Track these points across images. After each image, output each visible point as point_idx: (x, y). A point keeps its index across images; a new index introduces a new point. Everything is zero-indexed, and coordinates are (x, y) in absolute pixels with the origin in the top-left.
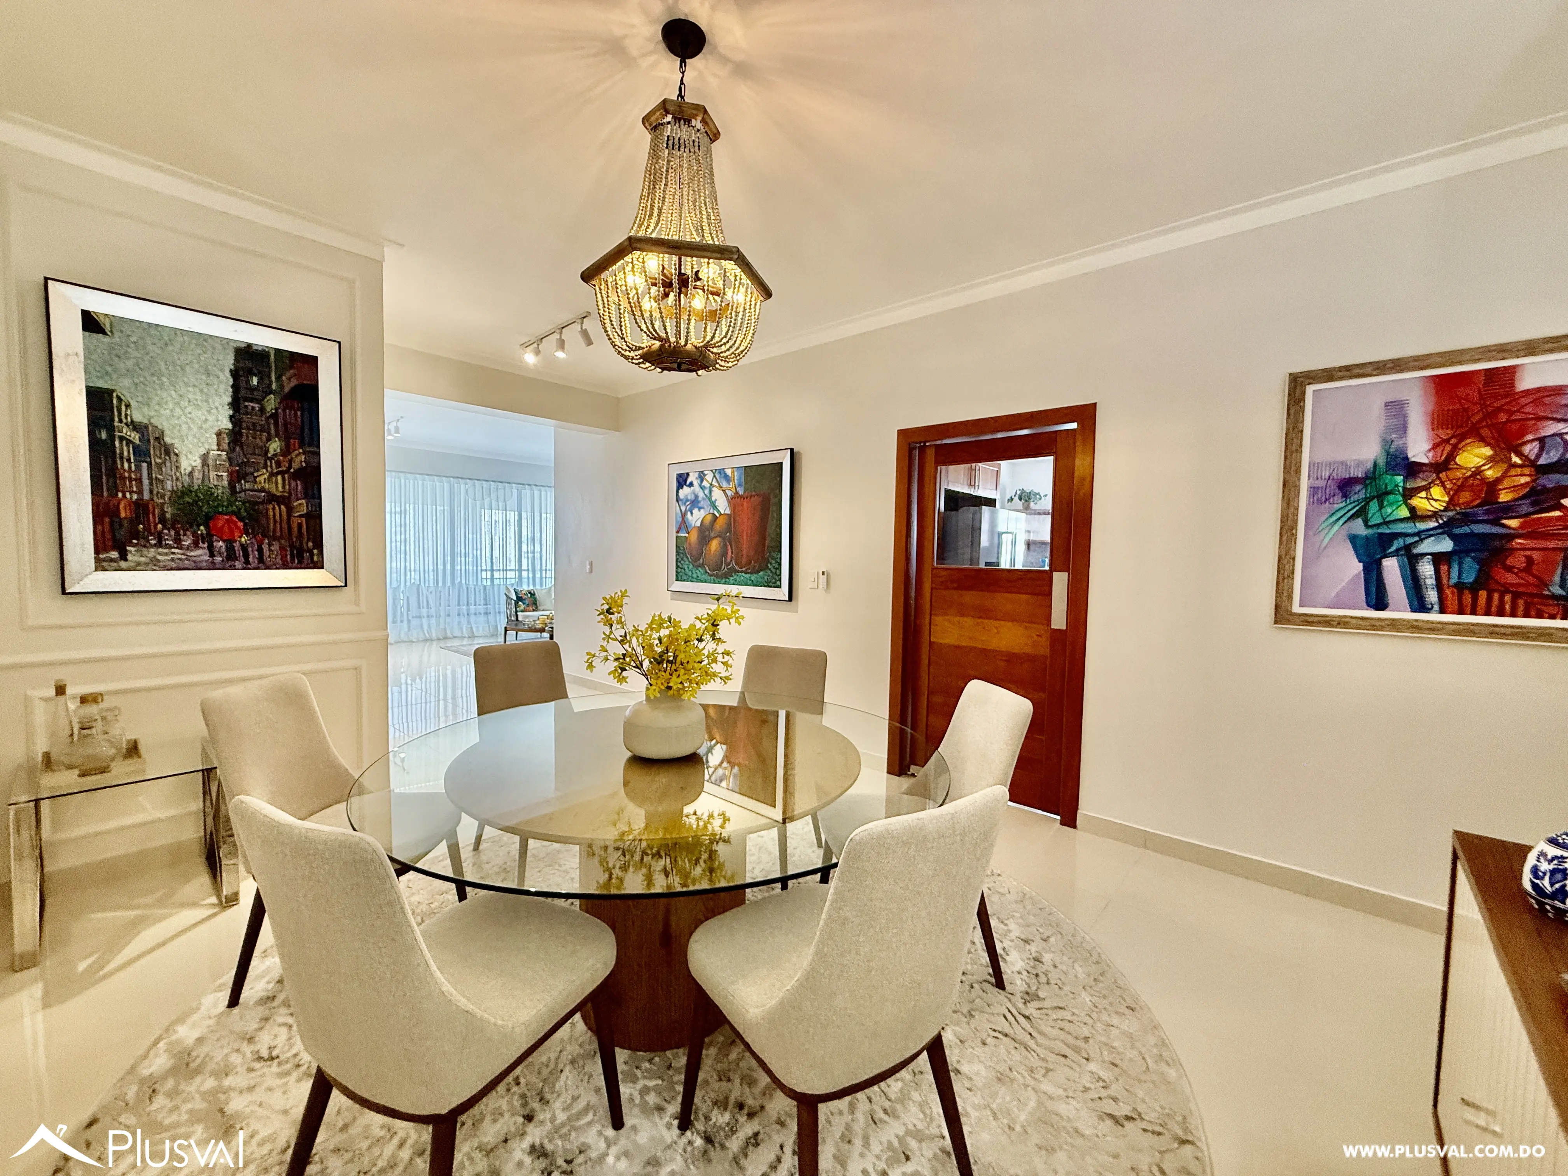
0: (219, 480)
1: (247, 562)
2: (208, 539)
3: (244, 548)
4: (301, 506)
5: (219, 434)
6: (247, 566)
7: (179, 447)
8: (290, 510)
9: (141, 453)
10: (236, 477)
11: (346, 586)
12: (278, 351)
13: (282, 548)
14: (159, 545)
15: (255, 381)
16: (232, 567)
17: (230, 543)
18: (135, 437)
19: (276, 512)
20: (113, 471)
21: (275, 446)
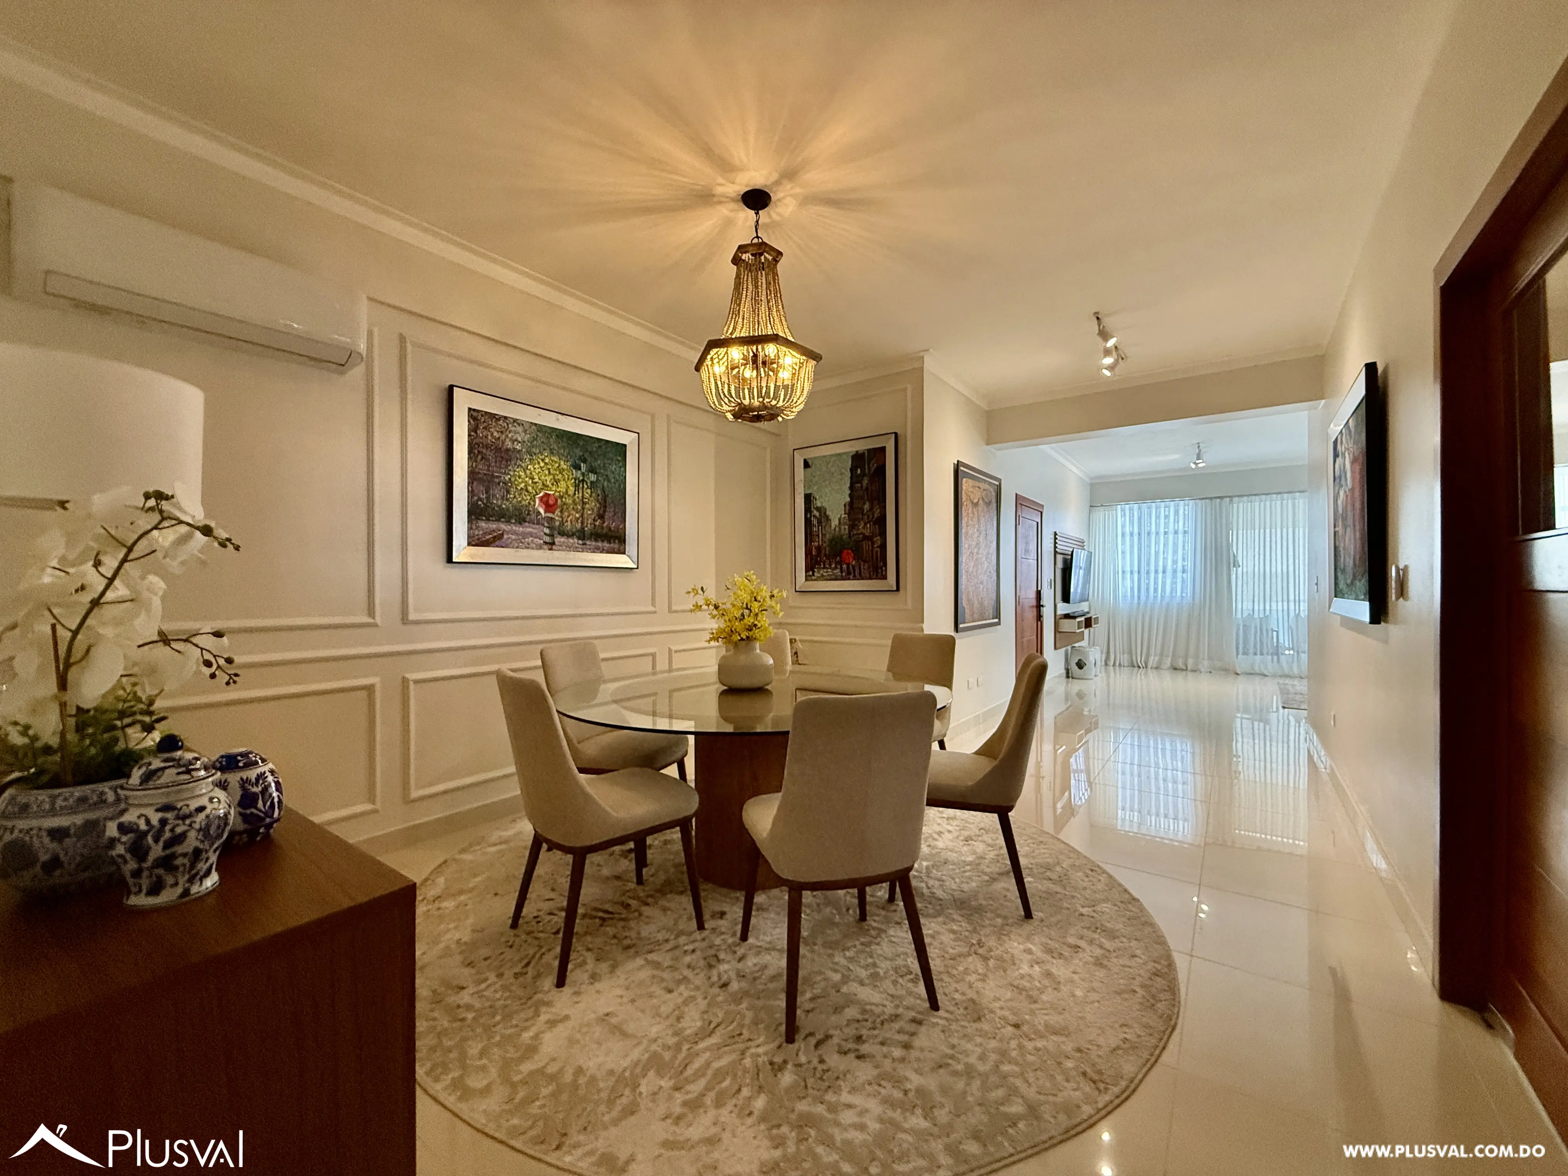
0: (845, 529)
1: (855, 576)
2: (840, 563)
3: (853, 567)
4: (878, 540)
5: (845, 505)
6: (855, 578)
7: (831, 517)
8: (873, 544)
9: (820, 522)
10: (852, 527)
11: (898, 590)
12: (869, 450)
13: (869, 567)
14: (824, 568)
15: (859, 471)
16: (849, 579)
17: (848, 565)
18: (817, 514)
19: (866, 545)
20: (811, 535)
21: (867, 507)
